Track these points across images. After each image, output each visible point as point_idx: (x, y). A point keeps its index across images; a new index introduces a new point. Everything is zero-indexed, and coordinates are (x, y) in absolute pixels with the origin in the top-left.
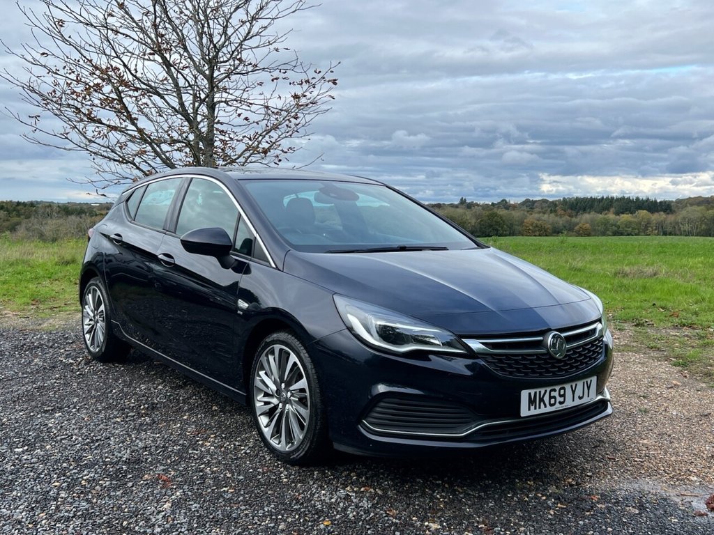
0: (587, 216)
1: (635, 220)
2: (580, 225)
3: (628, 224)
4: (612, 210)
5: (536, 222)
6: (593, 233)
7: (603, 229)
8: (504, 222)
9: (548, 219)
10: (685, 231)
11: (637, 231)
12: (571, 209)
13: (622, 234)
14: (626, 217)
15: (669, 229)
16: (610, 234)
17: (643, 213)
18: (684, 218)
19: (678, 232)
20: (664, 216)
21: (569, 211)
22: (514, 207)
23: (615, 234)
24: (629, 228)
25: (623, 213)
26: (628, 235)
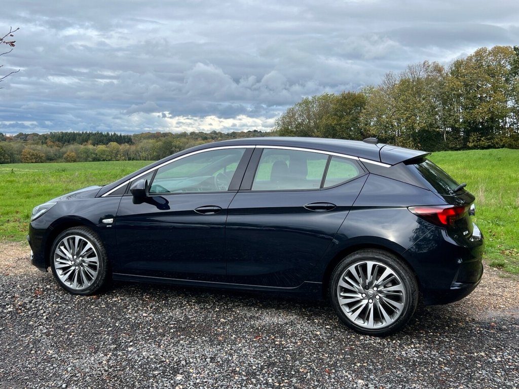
0: (72, 147)
1: (108, 149)
2: (68, 153)
3: (103, 152)
4: (90, 142)
5: (32, 151)
6: (78, 160)
7: (85, 157)
8: (4, 151)
9: (41, 149)
10: (143, 157)
11: (110, 157)
12: (59, 141)
13: (99, 160)
14: (101, 147)
15: (132, 156)
16: (91, 160)
17: (114, 144)
18: (142, 148)
19: (139, 158)
20: (128, 146)
21: (57, 143)
22: (10, 139)
23: (95, 160)
24: (104, 155)
25: (97, 144)
26: (104, 160)
